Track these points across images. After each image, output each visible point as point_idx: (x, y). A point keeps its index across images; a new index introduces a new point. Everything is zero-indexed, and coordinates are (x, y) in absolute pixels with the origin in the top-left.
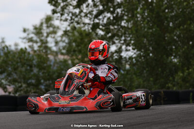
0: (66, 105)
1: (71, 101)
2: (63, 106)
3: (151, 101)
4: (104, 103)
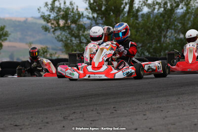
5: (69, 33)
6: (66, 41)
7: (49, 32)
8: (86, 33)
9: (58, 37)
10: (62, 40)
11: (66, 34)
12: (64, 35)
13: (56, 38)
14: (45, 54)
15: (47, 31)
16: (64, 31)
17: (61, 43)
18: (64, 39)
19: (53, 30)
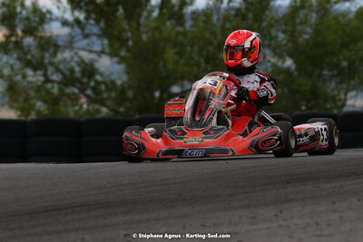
0: (197, 145)
1: (206, 138)
2: (192, 147)
3: (336, 140)
4: (264, 142)
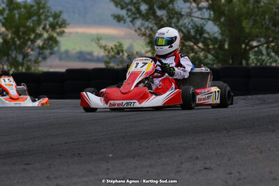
5: (156, 24)
6: (150, 35)
7: (124, 23)
8: (181, 22)
9: (139, 29)
10: (144, 35)
11: (150, 25)
12: (148, 27)
13: (136, 31)
14: (121, 54)
15: (122, 22)
16: (147, 20)
17: (143, 37)
18: (148, 32)
19: (130, 19)
